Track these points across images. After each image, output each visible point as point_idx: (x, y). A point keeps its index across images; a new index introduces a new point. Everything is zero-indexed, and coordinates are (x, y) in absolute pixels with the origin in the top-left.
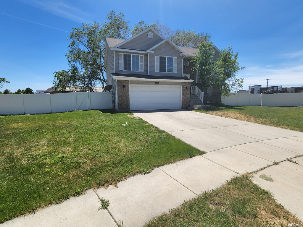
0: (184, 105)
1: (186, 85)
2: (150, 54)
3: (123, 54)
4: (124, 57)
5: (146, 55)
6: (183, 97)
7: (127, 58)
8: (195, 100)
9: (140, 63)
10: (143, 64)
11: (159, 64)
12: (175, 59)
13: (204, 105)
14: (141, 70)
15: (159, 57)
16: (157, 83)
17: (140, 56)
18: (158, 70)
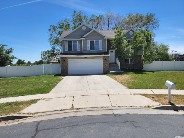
0: (104, 71)
1: (106, 58)
2: (83, 40)
3: (67, 41)
4: (68, 43)
5: (81, 40)
6: (104, 66)
7: (70, 44)
8: (115, 67)
9: (78, 46)
10: (80, 46)
11: (89, 45)
12: (101, 42)
13: (121, 70)
14: (79, 50)
15: (89, 41)
16: (86, 58)
17: (78, 41)
18: (89, 49)
